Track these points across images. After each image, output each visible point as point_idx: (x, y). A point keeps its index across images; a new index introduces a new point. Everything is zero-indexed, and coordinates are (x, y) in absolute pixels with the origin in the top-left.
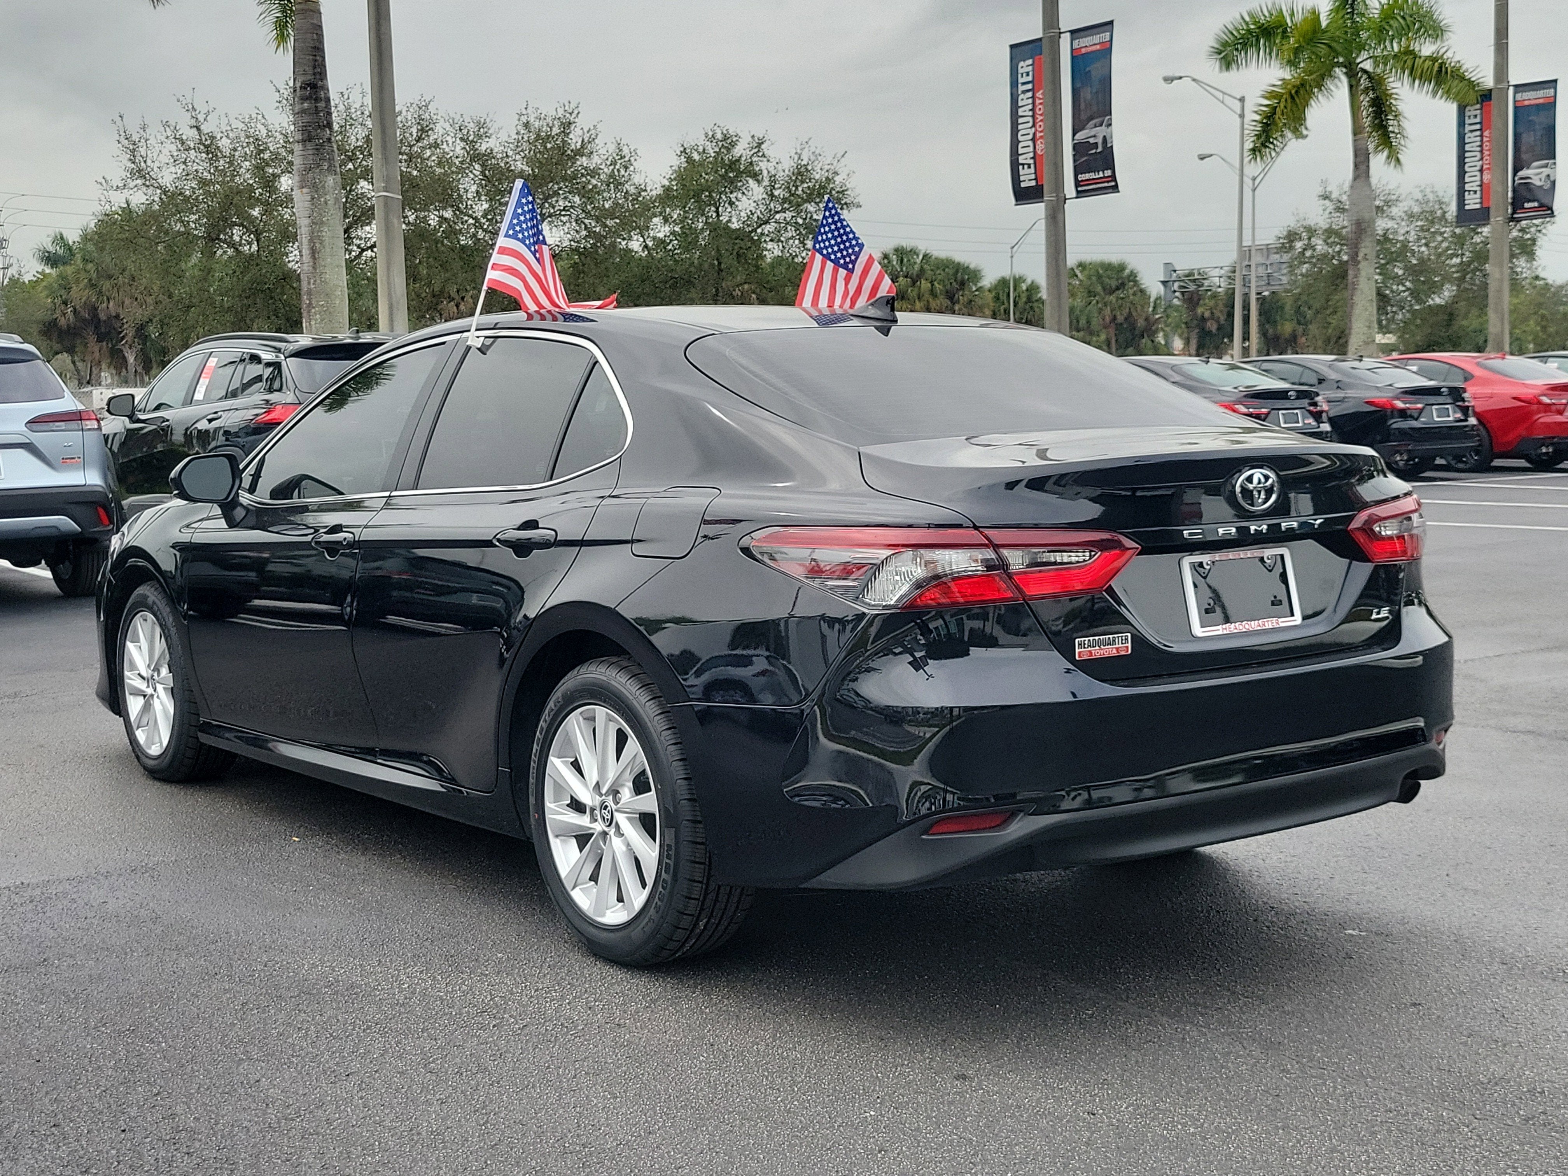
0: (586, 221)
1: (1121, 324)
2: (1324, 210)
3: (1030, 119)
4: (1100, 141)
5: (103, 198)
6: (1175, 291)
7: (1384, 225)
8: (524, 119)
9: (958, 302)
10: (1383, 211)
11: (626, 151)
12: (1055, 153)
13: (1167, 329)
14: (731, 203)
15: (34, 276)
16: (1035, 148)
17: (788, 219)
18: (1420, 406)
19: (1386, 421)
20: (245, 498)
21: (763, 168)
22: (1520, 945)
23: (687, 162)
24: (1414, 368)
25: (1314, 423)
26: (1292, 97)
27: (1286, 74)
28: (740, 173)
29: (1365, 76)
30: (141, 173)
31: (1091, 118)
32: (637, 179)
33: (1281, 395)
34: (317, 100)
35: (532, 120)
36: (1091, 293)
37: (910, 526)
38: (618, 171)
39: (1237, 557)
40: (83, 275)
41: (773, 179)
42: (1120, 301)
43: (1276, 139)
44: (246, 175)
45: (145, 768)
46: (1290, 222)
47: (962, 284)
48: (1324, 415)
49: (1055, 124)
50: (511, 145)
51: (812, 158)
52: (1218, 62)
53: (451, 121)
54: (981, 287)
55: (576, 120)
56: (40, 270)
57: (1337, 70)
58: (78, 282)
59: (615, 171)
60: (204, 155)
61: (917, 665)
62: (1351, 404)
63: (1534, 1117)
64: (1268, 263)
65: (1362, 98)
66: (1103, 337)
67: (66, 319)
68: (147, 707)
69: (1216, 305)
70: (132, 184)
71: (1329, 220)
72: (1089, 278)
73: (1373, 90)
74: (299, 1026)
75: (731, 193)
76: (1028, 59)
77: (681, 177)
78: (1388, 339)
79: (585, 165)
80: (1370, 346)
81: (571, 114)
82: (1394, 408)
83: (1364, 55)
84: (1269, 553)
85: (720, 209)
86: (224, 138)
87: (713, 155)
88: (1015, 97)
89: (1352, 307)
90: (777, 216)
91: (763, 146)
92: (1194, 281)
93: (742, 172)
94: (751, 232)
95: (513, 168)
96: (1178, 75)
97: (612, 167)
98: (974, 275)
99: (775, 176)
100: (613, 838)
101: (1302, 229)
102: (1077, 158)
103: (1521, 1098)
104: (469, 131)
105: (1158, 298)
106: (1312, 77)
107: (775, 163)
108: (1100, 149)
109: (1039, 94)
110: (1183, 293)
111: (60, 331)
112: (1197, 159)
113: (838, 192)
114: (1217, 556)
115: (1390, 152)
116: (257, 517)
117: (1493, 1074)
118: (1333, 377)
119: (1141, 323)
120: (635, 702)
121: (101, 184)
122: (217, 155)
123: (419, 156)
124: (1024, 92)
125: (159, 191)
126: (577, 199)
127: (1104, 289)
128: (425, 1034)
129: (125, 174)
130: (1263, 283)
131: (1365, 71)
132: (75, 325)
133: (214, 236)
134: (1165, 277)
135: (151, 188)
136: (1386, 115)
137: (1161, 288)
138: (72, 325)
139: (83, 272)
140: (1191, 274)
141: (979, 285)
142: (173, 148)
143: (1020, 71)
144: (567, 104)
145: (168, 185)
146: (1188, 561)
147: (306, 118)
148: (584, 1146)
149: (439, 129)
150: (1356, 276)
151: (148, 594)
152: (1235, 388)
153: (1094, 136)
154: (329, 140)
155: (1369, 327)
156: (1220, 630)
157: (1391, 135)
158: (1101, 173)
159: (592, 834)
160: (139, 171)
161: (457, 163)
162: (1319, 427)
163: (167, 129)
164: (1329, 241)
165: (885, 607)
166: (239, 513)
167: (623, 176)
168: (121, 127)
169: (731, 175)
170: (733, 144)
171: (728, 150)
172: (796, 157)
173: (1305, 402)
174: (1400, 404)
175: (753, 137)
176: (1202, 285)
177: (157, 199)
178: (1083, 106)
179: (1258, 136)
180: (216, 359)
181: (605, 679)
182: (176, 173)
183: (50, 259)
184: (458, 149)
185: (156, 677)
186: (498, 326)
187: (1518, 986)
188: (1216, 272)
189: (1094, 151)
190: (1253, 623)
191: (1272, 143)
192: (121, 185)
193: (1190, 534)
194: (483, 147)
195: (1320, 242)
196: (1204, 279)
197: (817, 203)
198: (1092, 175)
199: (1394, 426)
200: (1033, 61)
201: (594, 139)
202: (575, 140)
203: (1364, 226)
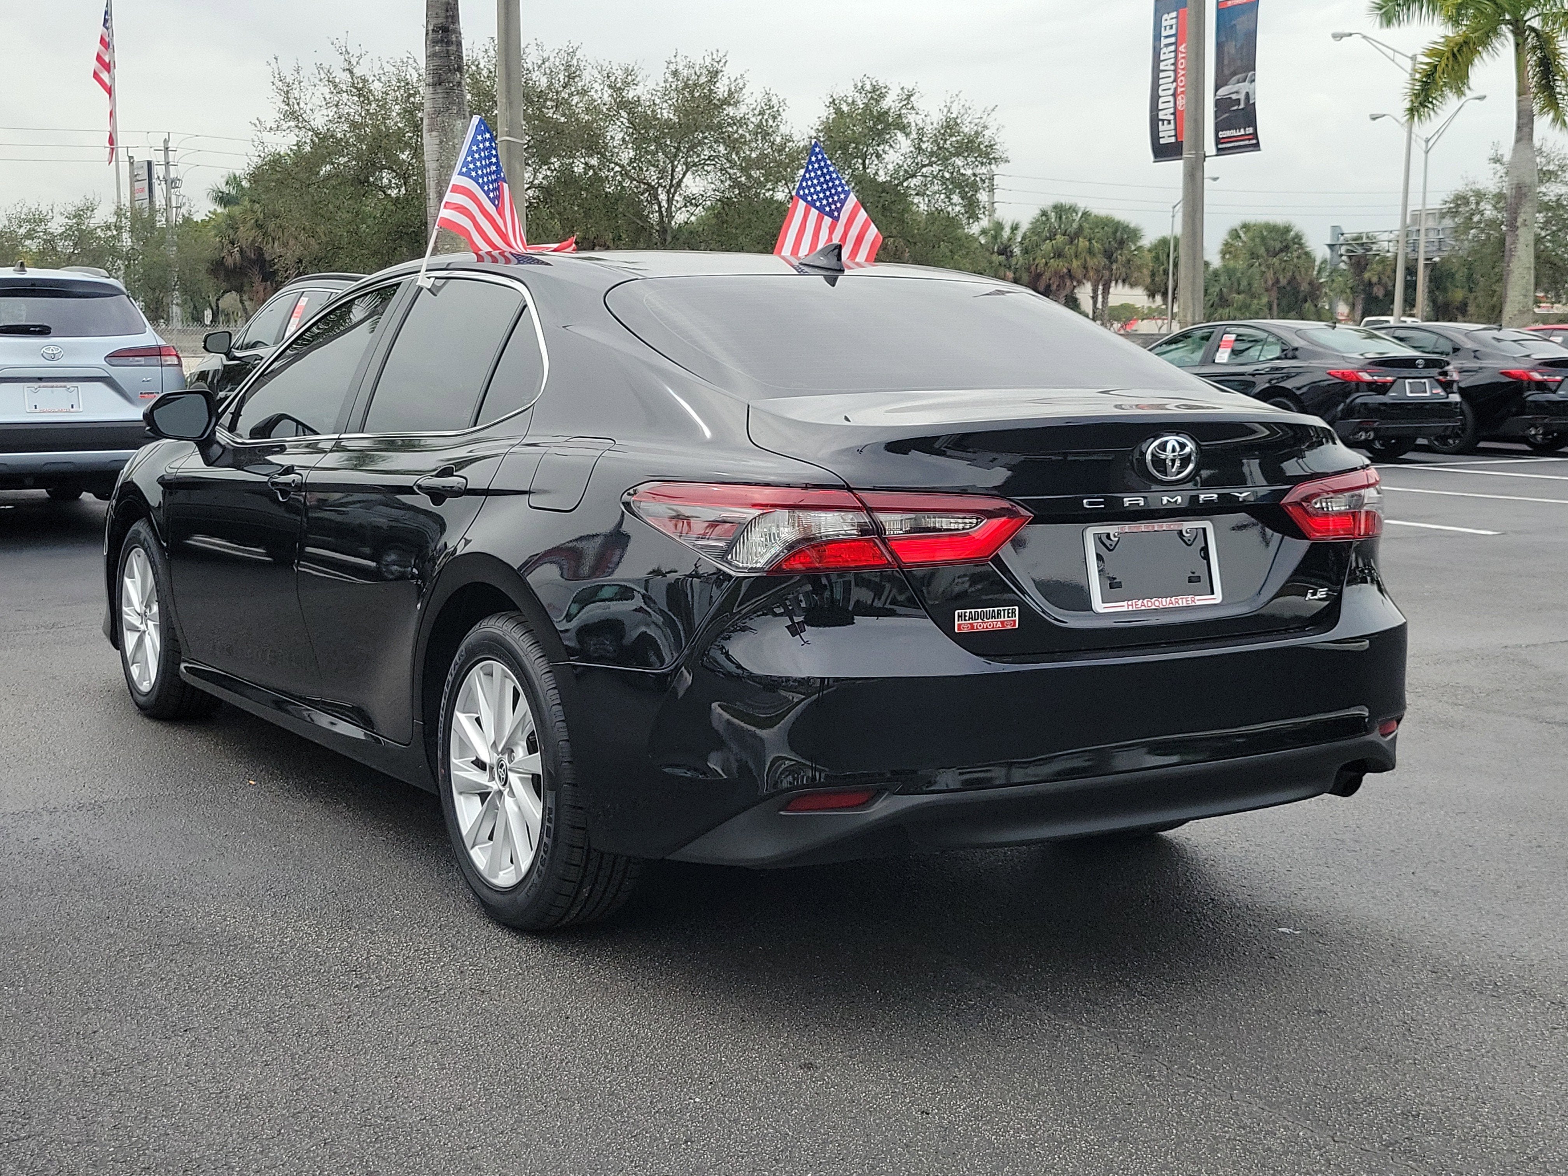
0: (731, 171)
1: (1284, 287)
2: (1495, 174)
3: (1172, 74)
4: (1242, 97)
5: (256, 139)
6: (1341, 255)
7: (1558, 191)
8: (672, 67)
9: (1116, 261)
10: (1557, 176)
11: (774, 101)
12: (1196, 109)
13: (1331, 294)
14: (878, 156)
15: (206, 215)
16: (1175, 103)
17: (935, 173)
18: (1558, 378)
19: (1522, 394)
20: (223, 436)
21: (912, 120)
22: (1460, 952)
23: (836, 113)
24: (1559, 339)
25: (1443, 394)
26: (1454, 55)
27: (1450, 31)
28: (888, 126)
29: (1533, 34)
30: (293, 114)
31: (1234, 74)
32: (784, 129)
33: (1409, 363)
34: (449, 43)
35: (680, 68)
36: (1254, 255)
37: (788, 486)
38: (767, 121)
39: (1150, 529)
40: (249, 216)
41: (921, 132)
42: (1283, 264)
43: (1435, 98)
44: (395, 120)
45: (137, 704)
46: (1458, 186)
47: (1122, 243)
48: (1455, 386)
49: (1197, 79)
50: (659, 94)
51: (962, 111)
52: (1378, 19)
53: (599, 68)
54: (1141, 247)
55: (723, 69)
56: (212, 210)
57: (1503, 26)
58: (244, 222)
59: (764, 121)
60: (356, 98)
61: (795, 630)
62: (1486, 374)
63: (1397, 1142)
64: (1440, 228)
65: (1528, 57)
66: (1265, 300)
67: (233, 258)
68: (140, 642)
69: (1384, 269)
70: (285, 126)
71: (1500, 184)
72: (1253, 239)
73: (1540, 49)
74: (163, 976)
75: (878, 145)
76: (1173, 11)
77: (828, 129)
78: (1557, 308)
79: (731, 114)
80: (1526, 315)
81: (718, 62)
82: (1530, 380)
83: (1532, 12)
84: (1188, 526)
85: (867, 161)
86: (376, 81)
87: (861, 106)
88: (1157, 50)
89: (1508, 274)
90: (924, 170)
91: (912, 99)
92: (1363, 244)
93: (890, 125)
94: (897, 185)
95: (659, 116)
96: (1347, 31)
97: (760, 117)
98: (1134, 234)
99: (922, 129)
100: (507, 797)
101: (1471, 194)
102: (1218, 115)
103: (1391, 1121)
104: (616, 78)
105: (1324, 262)
106: (1476, 34)
107: (923, 116)
108: (1242, 106)
109: (1182, 48)
110: (1350, 257)
111: (227, 270)
112: (1369, 119)
113: (986, 146)
114: (1127, 527)
115: (1556, 114)
116: (235, 456)
117: (1372, 1092)
118: (1469, 346)
119: (1304, 287)
120: (524, 659)
121: (256, 126)
122: (368, 99)
123: (566, 102)
124: (1167, 46)
125: (310, 133)
126: (722, 148)
127: (1267, 251)
128: (283, 992)
129: (278, 115)
130: (1434, 249)
131: (1533, 30)
132: (242, 265)
133: (362, 178)
134: (1332, 239)
135: (304, 130)
136: (1553, 76)
137: (1327, 253)
138: (238, 265)
139: (250, 213)
140: (1359, 238)
141: (1139, 244)
142: (326, 90)
143: (1164, 24)
144: (715, 53)
145: (320, 127)
146: (1092, 532)
147: (438, 62)
148: (387, 1119)
149: (587, 76)
150: (1514, 243)
151: (142, 530)
152: (1362, 355)
153: (1237, 92)
154: (459, 84)
155: (1525, 296)
156: (1123, 606)
157: (1558, 96)
158: (1242, 130)
159: (490, 793)
160: (294, 112)
161: (605, 110)
162: (1447, 397)
163: (321, 71)
164: (1498, 206)
165: (752, 570)
166: (216, 450)
167: (771, 126)
168: (276, 69)
169: (879, 127)
170: (882, 96)
171: (877, 101)
172: (945, 110)
173: (1435, 372)
174: (1537, 376)
175: (902, 88)
176: (1371, 249)
177: (308, 141)
178: (1226, 62)
179: (1417, 96)
180: (307, 299)
181: (501, 634)
182: (328, 116)
183: (223, 199)
184: (606, 96)
185: (148, 614)
186: (451, 266)
187: (1439, 998)
188: (1385, 236)
189: (1235, 108)
190: (1164, 600)
191: (1431, 102)
192: (274, 126)
193: (1090, 503)
194: (630, 94)
195: (1489, 207)
196: (1373, 243)
197: (966, 158)
198: (1233, 133)
199: (1530, 399)
200: (1178, 14)
201: (741, 89)
202: (721, 89)
203: (1524, 190)
